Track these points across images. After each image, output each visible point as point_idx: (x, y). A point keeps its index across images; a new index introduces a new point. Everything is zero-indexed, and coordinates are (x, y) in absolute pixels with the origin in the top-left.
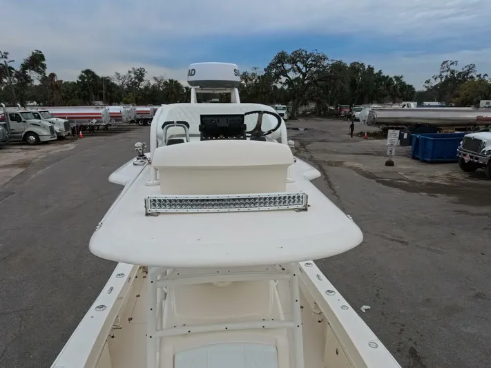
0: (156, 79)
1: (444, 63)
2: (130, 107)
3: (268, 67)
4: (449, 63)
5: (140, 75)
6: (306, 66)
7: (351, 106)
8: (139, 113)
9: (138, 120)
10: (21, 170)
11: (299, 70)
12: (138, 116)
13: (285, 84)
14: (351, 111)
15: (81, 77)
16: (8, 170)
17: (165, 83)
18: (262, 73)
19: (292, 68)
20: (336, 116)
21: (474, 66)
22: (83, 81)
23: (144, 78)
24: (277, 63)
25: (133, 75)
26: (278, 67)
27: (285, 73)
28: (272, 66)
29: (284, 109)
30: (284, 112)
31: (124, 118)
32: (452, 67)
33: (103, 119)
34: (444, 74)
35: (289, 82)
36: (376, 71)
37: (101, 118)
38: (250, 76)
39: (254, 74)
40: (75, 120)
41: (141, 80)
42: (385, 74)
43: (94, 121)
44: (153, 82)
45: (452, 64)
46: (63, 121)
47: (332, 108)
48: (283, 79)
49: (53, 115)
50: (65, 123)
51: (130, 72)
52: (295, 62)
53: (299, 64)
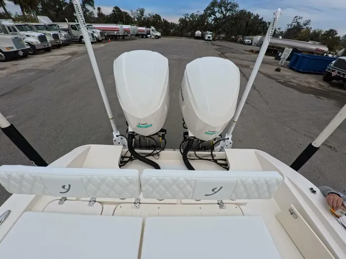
0: (149, 15)
1: (295, 17)
2: (135, 27)
3: (206, 9)
4: (298, 17)
5: (142, 12)
6: (226, 10)
7: (243, 36)
8: (139, 31)
9: (140, 35)
10: (69, 57)
11: (222, 12)
12: (139, 33)
13: (213, 20)
14: (243, 39)
15: (114, 11)
16: (63, 56)
17: (154, 16)
18: (202, 12)
19: (219, 10)
20: (235, 41)
21: (310, 21)
22: (114, 13)
23: (144, 14)
24: (211, 7)
25: (139, 12)
26: (211, 9)
27: (214, 13)
28: (208, 8)
29: (211, 34)
30: (210, 36)
31: (131, 32)
32: (299, 21)
33: (120, 31)
34: (293, 24)
35: (216, 19)
36: (260, 18)
37: (118, 30)
38: (195, 16)
39: (197, 15)
40: (106, 31)
41: (142, 15)
42: (264, 20)
43: (116, 32)
44: (148, 16)
45: (300, 18)
46: (99, 31)
47: (233, 37)
48: (213, 17)
49: (95, 28)
50: (101, 32)
51: (137, 10)
52: (220, 6)
53: (223, 8)
